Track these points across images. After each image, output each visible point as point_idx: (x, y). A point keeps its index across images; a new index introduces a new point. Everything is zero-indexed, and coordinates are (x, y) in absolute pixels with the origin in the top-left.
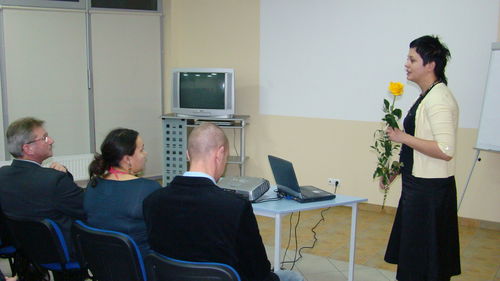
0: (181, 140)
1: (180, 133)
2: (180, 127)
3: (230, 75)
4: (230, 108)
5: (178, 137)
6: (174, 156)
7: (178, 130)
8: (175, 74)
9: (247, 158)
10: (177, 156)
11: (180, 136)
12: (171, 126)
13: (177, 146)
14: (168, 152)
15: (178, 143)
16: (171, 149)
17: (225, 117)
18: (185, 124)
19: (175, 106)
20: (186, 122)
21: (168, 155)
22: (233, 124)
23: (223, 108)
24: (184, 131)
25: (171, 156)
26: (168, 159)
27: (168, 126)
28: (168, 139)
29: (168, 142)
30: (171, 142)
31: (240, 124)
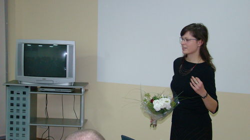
0: (24, 105)
1: (24, 99)
2: (24, 93)
3: (71, 47)
4: (71, 76)
5: (21, 102)
6: (18, 120)
7: (21, 96)
8: (20, 45)
9: (86, 121)
10: (21, 120)
11: (24, 102)
12: (15, 92)
13: (21, 111)
14: (12, 117)
15: (21, 108)
16: (15, 114)
17: (66, 84)
18: (28, 91)
19: (19, 74)
20: (29, 89)
21: (12, 120)
22: (74, 91)
23: (65, 77)
24: (28, 97)
25: (15, 120)
26: (12, 123)
27: (12, 92)
28: (12, 105)
29: (12, 108)
30: (15, 107)
31: (80, 91)
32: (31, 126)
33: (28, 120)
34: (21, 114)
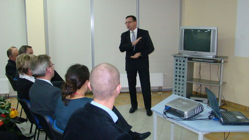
0: (183, 69)
1: (184, 65)
2: (184, 61)
3: (214, 31)
4: (213, 51)
5: (182, 67)
6: (180, 78)
7: (182, 63)
8: (182, 30)
9: (224, 83)
10: (181, 78)
11: (183, 67)
12: (178, 61)
13: (182, 72)
14: (176, 76)
15: (182, 70)
16: (178, 74)
17: (211, 57)
19: (181, 49)
20: (187, 59)
21: (176, 78)
22: (216, 62)
23: (209, 51)
24: (186, 64)
25: (178, 78)
26: (176, 79)
27: (177, 61)
28: (177, 68)
29: (177, 70)
30: (178, 70)
31: (220, 62)
32: (187, 83)
33: (185, 79)
34: (182, 75)
